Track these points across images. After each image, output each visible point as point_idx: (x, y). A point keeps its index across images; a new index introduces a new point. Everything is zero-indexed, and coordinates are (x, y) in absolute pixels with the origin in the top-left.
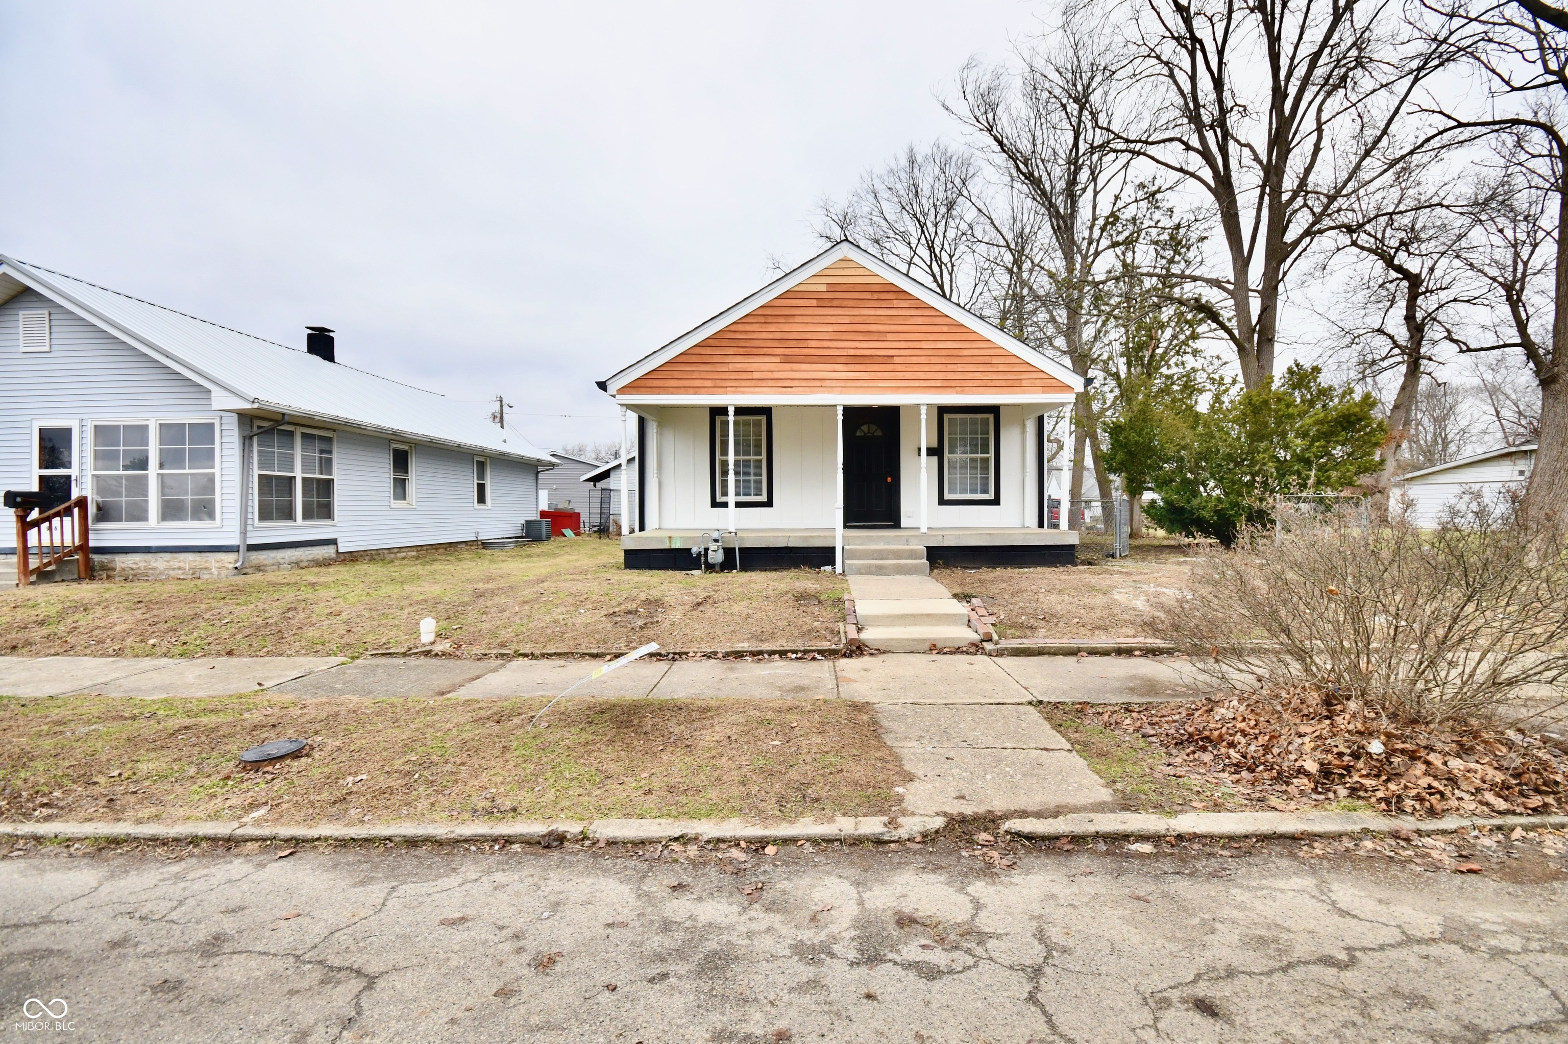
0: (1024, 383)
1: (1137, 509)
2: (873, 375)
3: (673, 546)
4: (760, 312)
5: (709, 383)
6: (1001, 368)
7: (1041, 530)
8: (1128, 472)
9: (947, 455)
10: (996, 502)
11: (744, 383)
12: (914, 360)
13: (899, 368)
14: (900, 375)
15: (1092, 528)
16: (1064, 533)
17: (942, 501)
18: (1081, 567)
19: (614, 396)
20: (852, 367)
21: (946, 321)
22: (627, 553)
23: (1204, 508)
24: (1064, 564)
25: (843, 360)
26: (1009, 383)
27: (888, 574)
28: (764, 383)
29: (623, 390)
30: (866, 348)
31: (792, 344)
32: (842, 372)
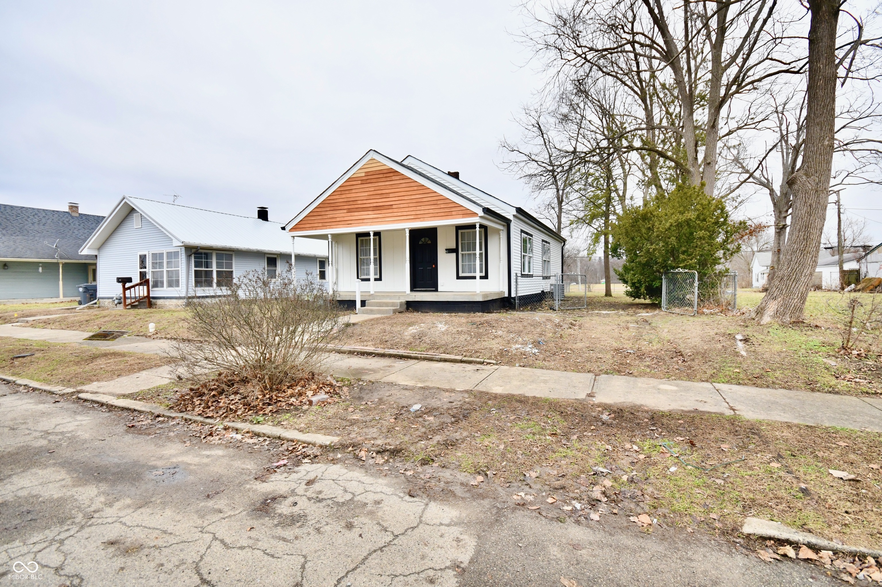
0: (453, 213)
2: (384, 215)
4: (339, 190)
5: (320, 225)
11: (333, 224)
12: (402, 206)
13: (395, 210)
14: (395, 214)
17: (458, 277)
19: (289, 233)
26: (446, 214)
28: (340, 223)
30: (381, 202)
31: (351, 203)
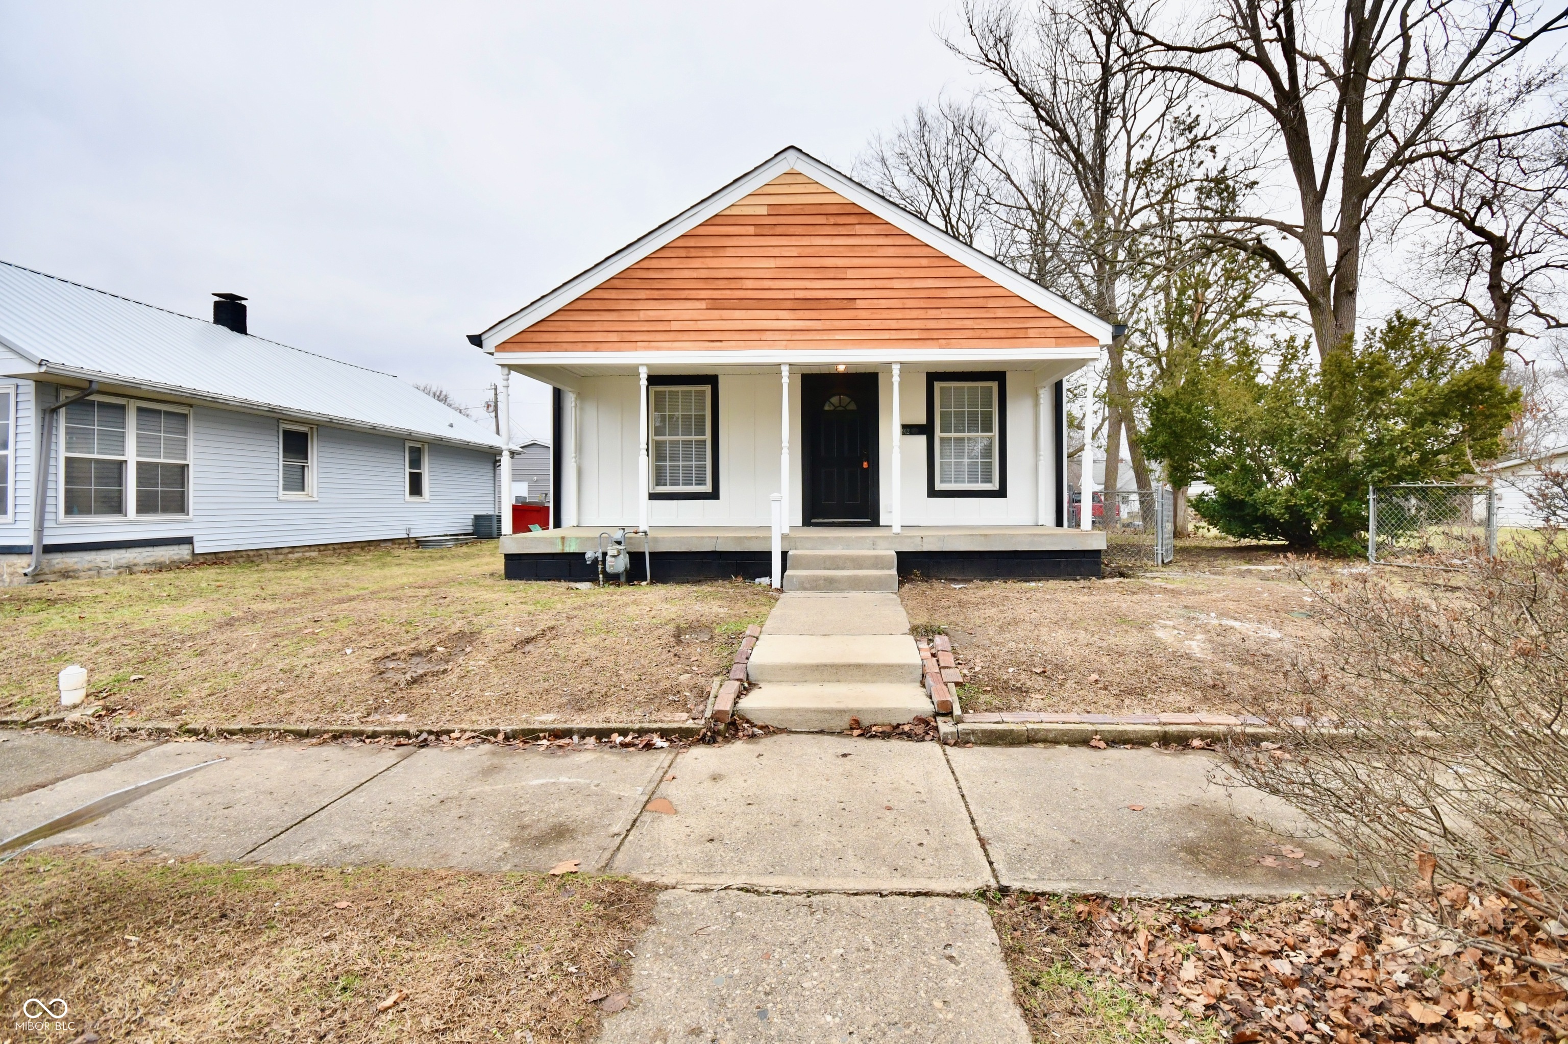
0: (1031, 333)
1: (1182, 503)
2: (828, 325)
3: (567, 550)
4: (681, 243)
5: (614, 337)
6: (1000, 313)
7: (1059, 530)
8: (1172, 458)
9: (938, 434)
10: (1001, 492)
11: (659, 337)
12: (884, 303)
14: (865, 324)
15: (1128, 525)
16: (1086, 534)
17: (932, 493)
18: (1108, 581)
20: (800, 314)
21: (925, 252)
22: (508, 557)
23: (1272, 503)
24: (1086, 577)
25: (788, 304)
26: (1011, 333)
27: (842, 590)
28: (685, 336)
29: (503, 347)
30: (818, 288)
31: (721, 284)
32: (787, 320)
